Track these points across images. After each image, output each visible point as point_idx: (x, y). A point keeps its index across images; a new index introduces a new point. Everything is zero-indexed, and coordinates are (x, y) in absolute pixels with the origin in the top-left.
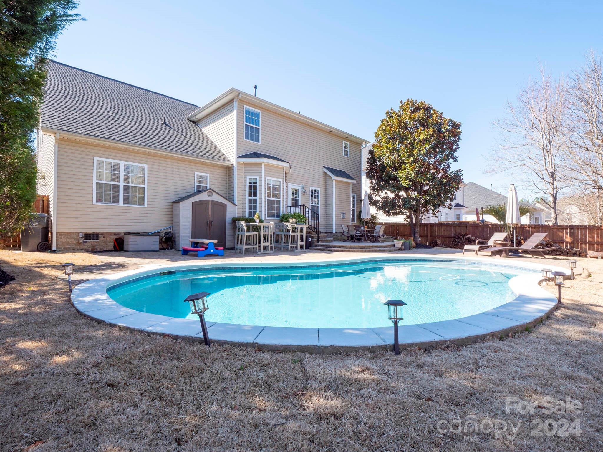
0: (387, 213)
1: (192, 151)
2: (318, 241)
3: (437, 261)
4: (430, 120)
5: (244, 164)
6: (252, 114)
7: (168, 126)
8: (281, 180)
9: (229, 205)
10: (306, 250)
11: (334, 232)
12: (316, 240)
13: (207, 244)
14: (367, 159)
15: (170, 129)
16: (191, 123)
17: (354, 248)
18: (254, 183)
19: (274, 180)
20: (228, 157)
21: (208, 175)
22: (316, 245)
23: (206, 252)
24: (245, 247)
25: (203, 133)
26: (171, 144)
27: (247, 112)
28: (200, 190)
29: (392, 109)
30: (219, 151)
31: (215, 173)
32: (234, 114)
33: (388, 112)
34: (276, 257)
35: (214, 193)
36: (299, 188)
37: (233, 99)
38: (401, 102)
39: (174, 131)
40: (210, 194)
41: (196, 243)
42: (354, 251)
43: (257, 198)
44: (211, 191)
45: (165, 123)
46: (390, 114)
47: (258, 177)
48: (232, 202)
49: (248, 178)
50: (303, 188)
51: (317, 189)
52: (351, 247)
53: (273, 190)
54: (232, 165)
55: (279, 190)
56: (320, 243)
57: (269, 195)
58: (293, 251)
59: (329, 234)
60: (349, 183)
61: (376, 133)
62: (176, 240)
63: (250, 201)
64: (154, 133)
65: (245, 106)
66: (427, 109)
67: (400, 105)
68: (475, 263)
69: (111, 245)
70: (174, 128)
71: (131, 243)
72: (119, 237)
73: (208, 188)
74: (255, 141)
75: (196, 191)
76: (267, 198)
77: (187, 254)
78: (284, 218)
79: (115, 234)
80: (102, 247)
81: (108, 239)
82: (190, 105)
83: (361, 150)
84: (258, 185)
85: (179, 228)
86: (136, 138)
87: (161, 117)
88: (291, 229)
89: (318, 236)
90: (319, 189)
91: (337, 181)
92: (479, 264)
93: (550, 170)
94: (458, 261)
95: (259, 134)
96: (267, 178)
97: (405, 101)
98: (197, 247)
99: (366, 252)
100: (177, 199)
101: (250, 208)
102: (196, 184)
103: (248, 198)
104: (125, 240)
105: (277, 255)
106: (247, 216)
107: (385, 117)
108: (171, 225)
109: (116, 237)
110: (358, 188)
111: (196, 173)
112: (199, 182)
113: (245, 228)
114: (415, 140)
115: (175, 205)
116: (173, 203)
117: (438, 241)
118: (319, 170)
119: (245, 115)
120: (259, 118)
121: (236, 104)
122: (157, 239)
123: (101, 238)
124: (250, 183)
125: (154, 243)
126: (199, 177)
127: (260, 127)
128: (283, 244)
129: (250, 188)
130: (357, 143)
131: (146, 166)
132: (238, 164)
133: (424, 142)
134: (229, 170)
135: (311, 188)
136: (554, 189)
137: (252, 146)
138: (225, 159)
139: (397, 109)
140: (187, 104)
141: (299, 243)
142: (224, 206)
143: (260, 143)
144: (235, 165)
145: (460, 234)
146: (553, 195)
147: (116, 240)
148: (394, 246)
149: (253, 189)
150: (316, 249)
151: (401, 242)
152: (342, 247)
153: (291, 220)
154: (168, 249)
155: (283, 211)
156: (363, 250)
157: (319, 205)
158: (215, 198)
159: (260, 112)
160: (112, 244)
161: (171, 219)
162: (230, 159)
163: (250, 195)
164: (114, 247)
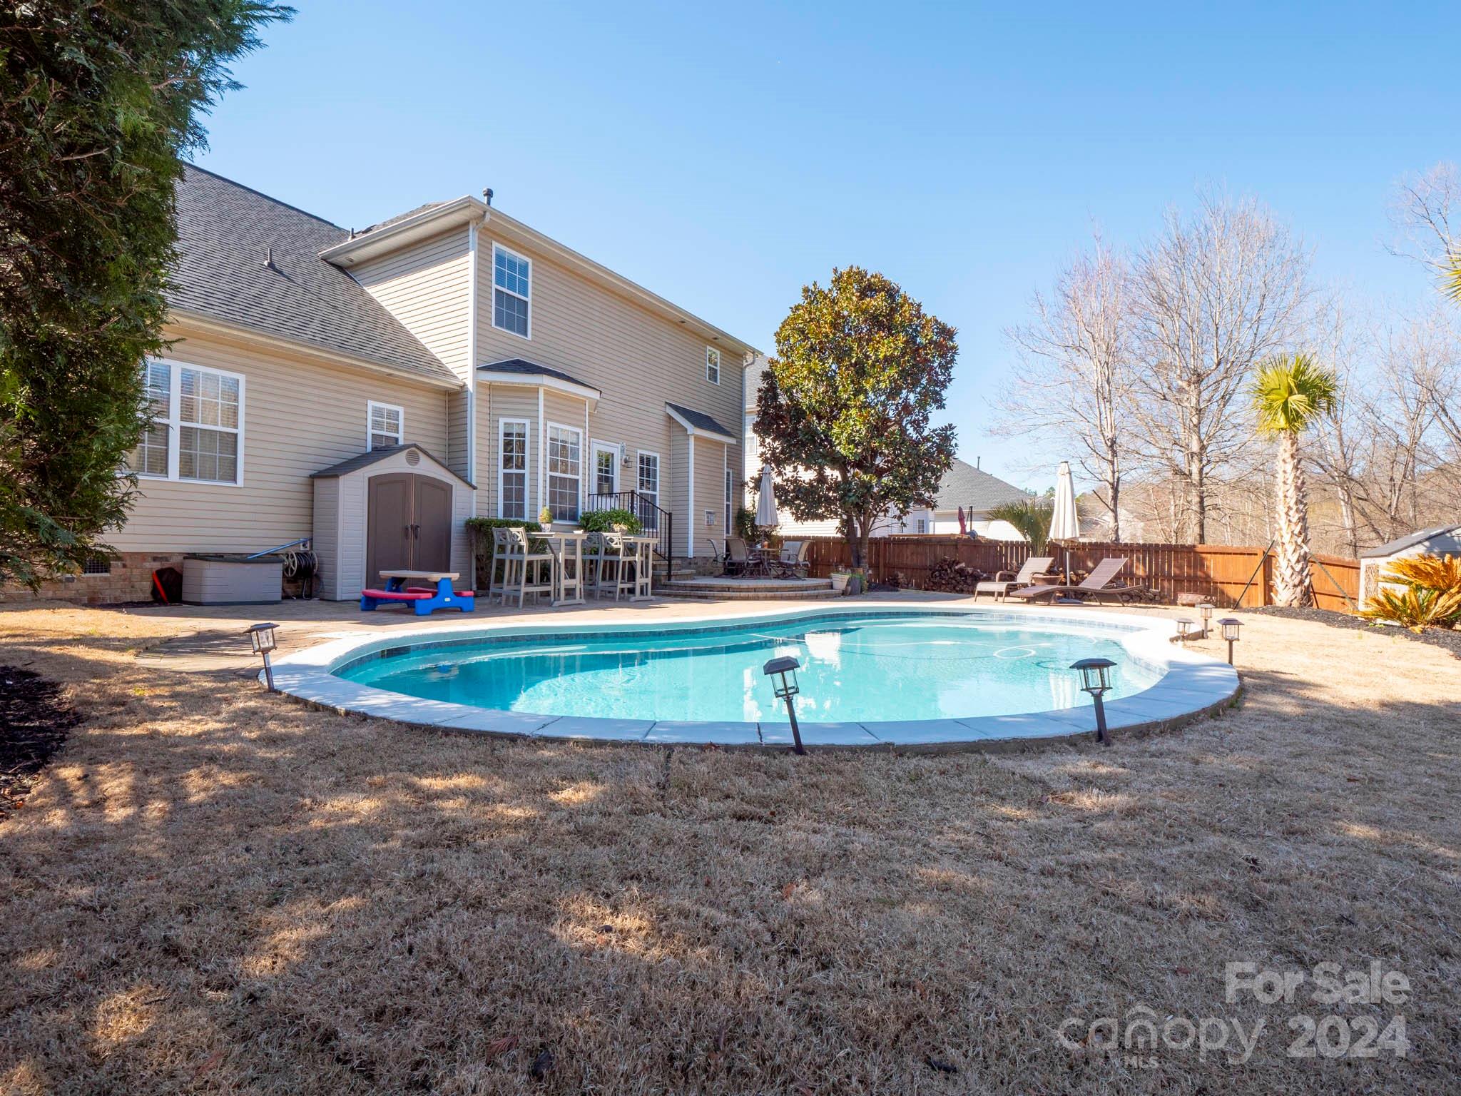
0: (800, 516)
1: (361, 346)
2: (669, 576)
3: (939, 614)
4: (898, 319)
5: (491, 387)
6: (512, 265)
7: (280, 272)
8: (580, 431)
9: (458, 487)
10: (653, 597)
11: (691, 555)
12: (664, 573)
13: (436, 584)
14: (760, 390)
15: (290, 284)
16: (334, 271)
17: (755, 590)
18: (519, 435)
19: (566, 431)
20: (450, 367)
21: (401, 409)
22: (665, 586)
23: (435, 603)
24: (524, 589)
25: (371, 300)
26: (305, 325)
27: (500, 260)
28: (384, 449)
29: (815, 284)
30: (423, 351)
31: (418, 405)
32: (470, 259)
33: (806, 290)
34: (602, 611)
35: (422, 456)
36: (616, 450)
37: (466, 224)
38: (836, 271)
39: (301, 290)
40: (413, 459)
41: (397, 583)
42: (758, 598)
43: (527, 471)
44: (414, 451)
45: (271, 265)
46: (812, 295)
47: (527, 422)
48: (464, 479)
49: (502, 421)
50: (623, 451)
51: (652, 454)
52: (748, 590)
53: (562, 452)
54: (465, 385)
55: (575, 453)
56: (673, 581)
57: (554, 467)
58: (627, 598)
59: (687, 562)
60: (721, 444)
61: (777, 334)
62: (326, 575)
63: (507, 478)
64: (254, 291)
65: (495, 244)
66: (891, 293)
67: (833, 277)
68: (1011, 618)
69: (144, 589)
70: (299, 281)
71: (212, 579)
72: (166, 565)
73: (401, 442)
74: (518, 332)
75: (369, 449)
76: (549, 473)
77: (373, 610)
78: (592, 523)
79: (156, 558)
80: (118, 593)
81: (136, 572)
82: (314, 220)
83: (742, 370)
84: (527, 440)
85: (334, 543)
86: (212, 301)
87: (257, 248)
88: (621, 547)
89: (670, 565)
90: (658, 456)
91: (697, 438)
92: (1019, 618)
93: (1109, 435)
94: (980, 613)
95: (526, 314)
96: (550, 424)
97: (843, 269)
98: (397, 590)
99: (782, 598)
100: (323, 467)
101: (507, 496)
102: (370, 431)
103: (501, 471)
104: (185, 574)
105: (604, 608)
106: (500, 516)
107: (800, 300)
108: (307, 535)
109: (157, 566)
110: (736, 456)
111: (371, 404)
112: (377, 425)
113: (524, 543)
114: (867, 357)
115: (318, 483)
116: (312, 477)
117: (901, 575)
118: (657, 412)
119: (494, 266)
120: (526, 276)
121: (473, 236)
122: (278, 569)
123: (116, 569)
124: (506, 435)
125: (271, 580)
126: (378, 412)
127: (529, 299)
128: (601, 584)
129: (508, 444)
130: (736, 353)
131: (242, 378)
132: (479, 385)
133: (888, 360)
134: (453, 399)
135: (640, 452)
136: (1114, 472)
137: (512, 344)
138: (446, 373)
139: (826, 285)
140: (305, 218)
141: (640, 580)
142: (446, 490)
143: (530, 337)
144: (470, 387)
145: (945, 560)
146: (1112, 484)
147: (160, 573)
148: (831, 587)
149: (514, 448)
150: (669, 595)
151: (847, 577)
152: (729, 589)
153: (616, 527)
154: (299, 597)
155: (583, 506)
156: (774, 594)
157: (657, 493)
158: (427, 468)
159: (530, 261)
160: (147, 586)
161: (307, 519)
162: (455, 372)
163: (507, 461)
164: (155, 592)
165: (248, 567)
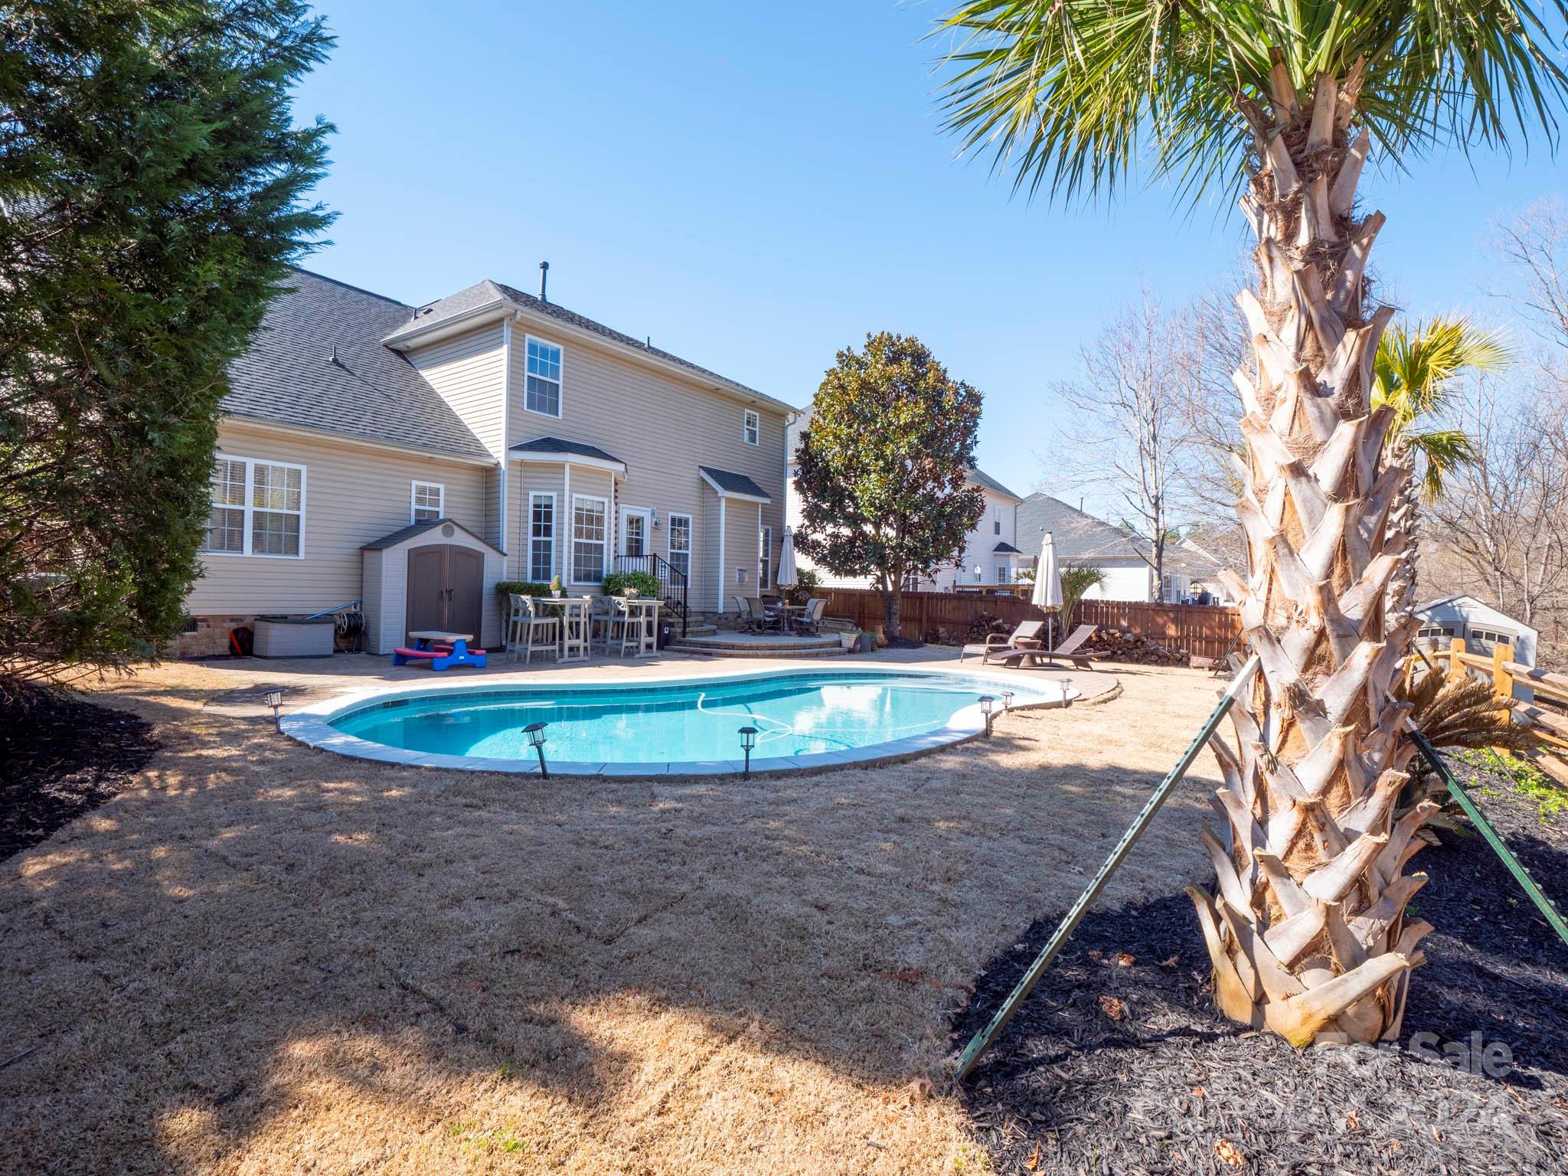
0: (837, 571)
1: (407, 434)
2: (684, 634)
4: (922, 384)
5: (523, 464)
6: (544, 352)
7: (342, 366)
8: (606, 500)
9: (490, 555)
10: (659, 654)
11: (721, 610)
12: (679, 630)
13: (453, 644)
14: (797, 451)
15: (350, 377)
16: (393, 356)
17: (757, 648)
18: (546, 506)
19: (590, 500)
20: (487, 446)
21: (442, 487)
22: (680, 643)
23: (452, 660)
24: (531, 648)
25: (424, 384)
26: (358, 419)
27: (533, 348)
28: (425, 523)
29: (849, 349)
30: (465, 431)
31: (458, 482)
32: (502, 353)
33: (840, 355)
34: (597, 669)
35: (456, 529)
36: (645, 513)
37: (501, 320)
38: (869, 336)
39: (358, 383)
40: (449, 532)
41: (424, 643)
42: (757, 656)
43: (553, 539)
44: (449, 525)
45: (335, 361)
46: (845, 358)
47: (554, 494)
48: (496, 547)
49: (532, 494)
50: (653, 514)
51: (683, 516)
52: (751, 648)
53: (588, 521)
54: (498, 463)
55: (600, 520)
56: (688, 638)
57: (579, 533)
58: (630, 657)
59: (709, 615)
60: (757, 504)
61: (816, 396)
62: (372, 632)
63: (536, 545)
64: (317, 391)
65: (528, 336)
66: (920, 357)
67: (866, 341)
69: (223, 645)
70: (358, 373)
71: (275, 638)
72: (241, 625)
73: (441, 517)
74: (550, 412)
75: (413, 523)
76: (574, 540)
77: (403, 664)
78: (611, 587)
79: (233, 619)
80: (203, 648)
81: (218, 631)
82: (382, 302)
83: (784, 429)
84: (554, 510)
85: (378, 606)
86: (281, 405)
87: (325, 343)
88: (626, 609)
89: (685, 622)
90: (690, 517)
91: (728, 500)
93: (1153, 492)
95: (557, 396)
96: (575, 496)
97: (876, 333)
98: (424, 649)
99: (780, 657)
100: (372, 540)
101: (536, 559)
102: (414, 506)
103: (531, 538)
104: (256, 632)
105: (599, 666)
106: (529, 580)
107: (835, 364)
108: (358, 598)
109: (234, 626)
110: (775, 514)
111: (415, 483)
112: (420, 501)
113: (531, 609)
114: (890, 424)
115: (367, 554)
116: (363, 549)
117: (941, 630)
118: (691, 475)
119: (526, 355)
120: (558, 361)
121: (507, 331)
122: (329, 629)
123: (202, 629)
124: (536, 506)
125: (324, 637)
126: (422, 491)
127: (560, 383)
128: (610, 642)
129: (537, 516)
130: (776, 414)
131: (303, 468)
132: (511, 463)
133: (907, 429)
134: (489, 475)
135: (671, 514)
136: (1158, 530)
137: (544, 424)
138: (482, 452)
139: (859, 351)
140: (375, 300)
141: (644, 639)
142: (479, 557)
143: (560, 417)
144: (503, 465)
145: (982, 616)
146: (1156, 542)
147: (236, 632)
148: (840, 644)
149: (543, 519)
150: (680, 651)
151: (854, 636)
152: (733, 647)
153: (627, 591)
154: (350, 651)
155: (608, 567)
156: (774, 653)
157: (689, 552)
158: (460, 539)
159: (561, 348)
160: (226, 642)
161: (357, 585)
162: (491, 451)
163: (537, 531)
164: (232, 647)
165: (305, 627)
